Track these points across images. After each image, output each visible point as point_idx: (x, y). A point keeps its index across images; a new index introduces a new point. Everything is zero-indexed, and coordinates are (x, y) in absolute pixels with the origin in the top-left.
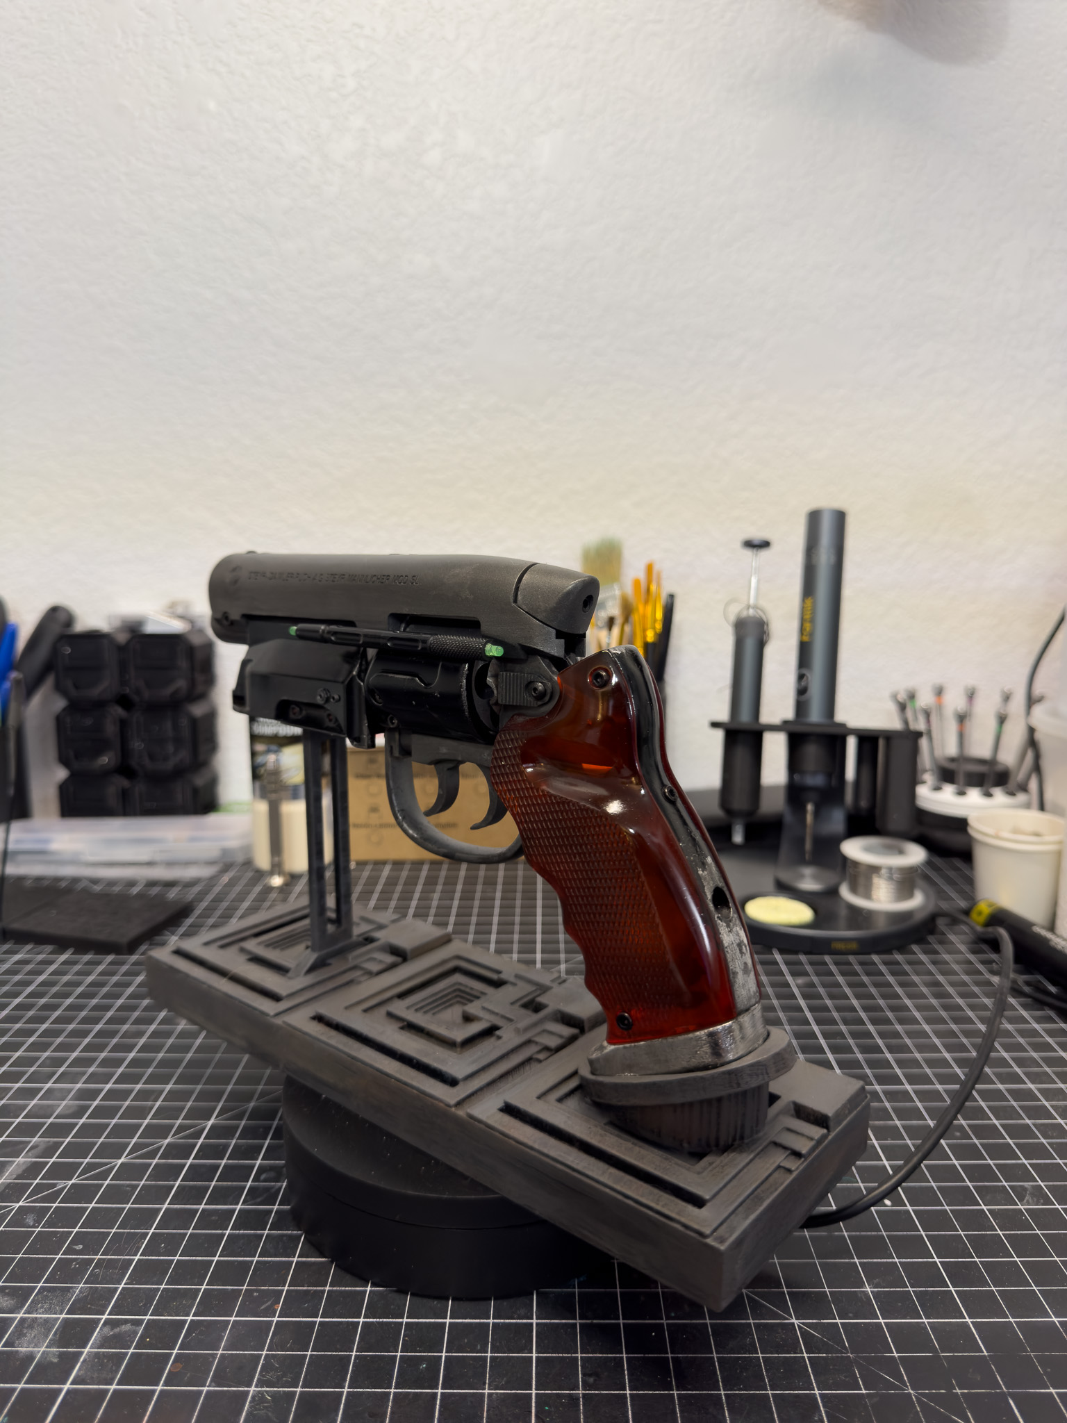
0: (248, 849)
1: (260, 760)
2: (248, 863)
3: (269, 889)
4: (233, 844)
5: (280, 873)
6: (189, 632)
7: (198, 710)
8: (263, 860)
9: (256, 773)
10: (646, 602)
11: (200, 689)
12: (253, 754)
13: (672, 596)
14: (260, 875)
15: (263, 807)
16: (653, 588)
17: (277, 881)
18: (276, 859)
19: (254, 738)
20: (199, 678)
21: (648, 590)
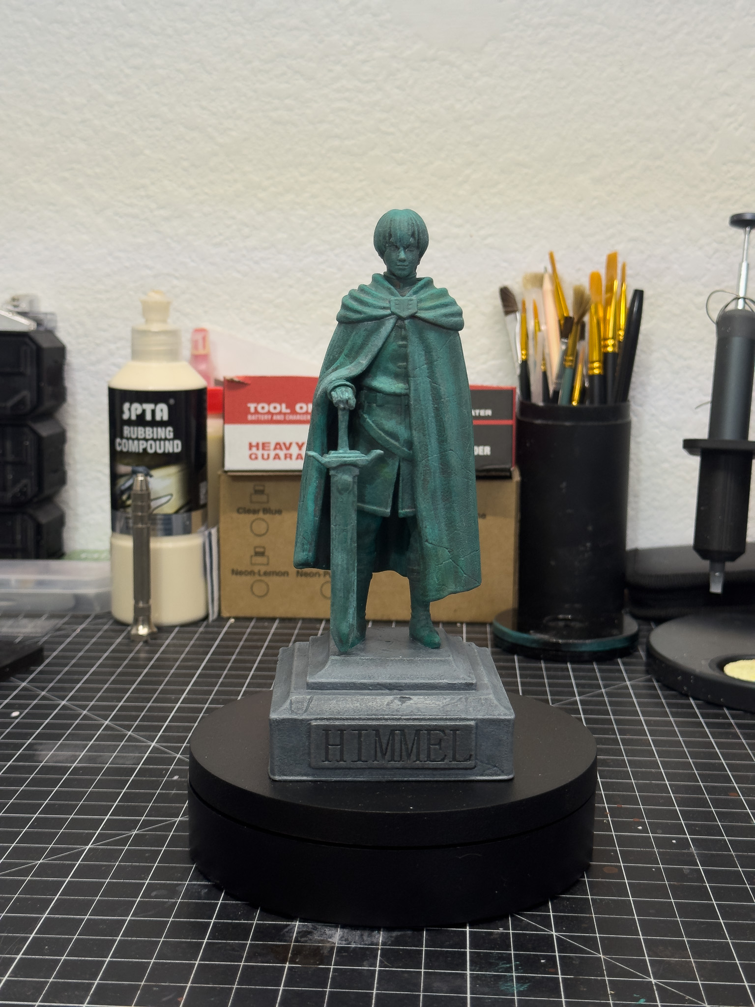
0: (106, 599)
1: (124, 483)
2: (108, 615)
3: (133, 640)
4: (90, 591)
5: (147, 621)
6: (36, 331)
7: (45, 430)
8: (125, 610)
9: (117, 504)
10: (608, 303)
11: (47, 404)
12: (115, 477)
13: (639, 295)
14: (121, 625)
15: (127, 543)
16: (616, 284)
17: (143, 630)
18: (141, 605)
19: (115, 456)
20: (48, 390)
21: (610, 289)
